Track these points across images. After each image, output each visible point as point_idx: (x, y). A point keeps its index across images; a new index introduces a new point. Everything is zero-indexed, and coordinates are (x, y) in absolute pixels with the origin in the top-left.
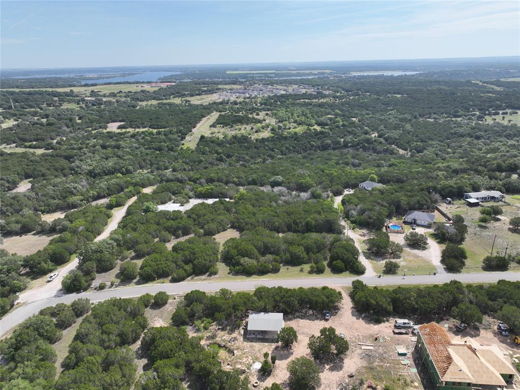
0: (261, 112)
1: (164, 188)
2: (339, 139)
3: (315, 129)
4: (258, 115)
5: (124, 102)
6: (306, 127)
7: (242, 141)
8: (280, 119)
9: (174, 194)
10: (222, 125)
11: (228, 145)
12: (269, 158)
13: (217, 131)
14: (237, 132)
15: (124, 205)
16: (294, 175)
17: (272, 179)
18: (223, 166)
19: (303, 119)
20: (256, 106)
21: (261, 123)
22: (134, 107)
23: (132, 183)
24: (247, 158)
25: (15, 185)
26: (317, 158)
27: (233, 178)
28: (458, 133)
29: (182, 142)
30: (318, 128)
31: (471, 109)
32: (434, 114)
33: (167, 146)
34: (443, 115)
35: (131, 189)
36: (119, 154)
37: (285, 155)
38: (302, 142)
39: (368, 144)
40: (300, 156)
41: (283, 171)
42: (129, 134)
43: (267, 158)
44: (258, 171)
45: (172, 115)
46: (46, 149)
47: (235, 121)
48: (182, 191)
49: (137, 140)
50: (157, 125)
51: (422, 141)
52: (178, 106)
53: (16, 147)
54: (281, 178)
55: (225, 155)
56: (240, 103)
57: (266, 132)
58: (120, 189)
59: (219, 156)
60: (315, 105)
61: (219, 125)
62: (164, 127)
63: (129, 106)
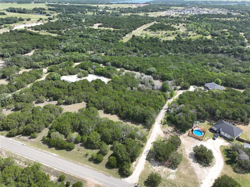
2: (219, 46)
3: (206, 38)
7: (156, 40)
10: (150, 30)
13: (145, 33)
14: (156, 35)
25: (28, 51)
29: (122, 38)
38: (192, 46)
39: (239, 53)
46: (58, 34)
47: (160, 28)
53: (46, 32)
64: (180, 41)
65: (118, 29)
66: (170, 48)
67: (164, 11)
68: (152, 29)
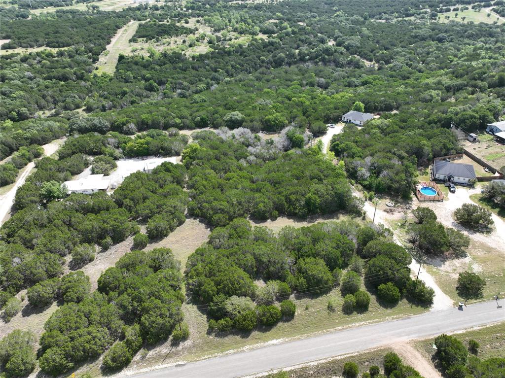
0: (189, 18)
1: (74, 145)
2: (293, 50)
3: (262, 39)
4: (187, 22)
5: (10, 11)
6: (250, 37)
8: (217, 28)
9: (92, 153)
10: (145, 39)
11: (158, 67)
12: (214, 82)
13: (139, 47)
14: (166, 47)
15: (13, 182)
16: (254, 108)
17: (228, 117)
18: (156, 98)
19: (244, 27)
20: (181, 11)
21: (194, 34)
22: (24, 16)
23: (26, 139)
24: (186, 84)
26: (274, 78)
27: (174, 118)
28: (419, 35)
29: (95, 65)
30: (265, 37)
31: (421, 6)
32: (385, 13)
33: (75, 73)
34: (394, 14)
35: (23, 151)
36: (3, 89)
37: (232, 76)
38: (250, 58)
39: (328, 56)
40: (251, 76)
41: (238, 102)
42: (19, 58)
43: (211, 82)
44: (205, 104)
45: (76, 27)
47: (161, 33)
48: (103, 148)
49: (31, 65)
50: (57, 43)
51: (386, 49)
52: (83, 14)
54: (240, 115)
55: (155, 82)
56: (162, 8)
57: (203, 45)
58: (8, 149)
59: (148, 83)
60: (250, 8)
61: (141, 39)
62: (68, 45)
63: (17, 16)
65: (63, 47)
68: (145, 35)
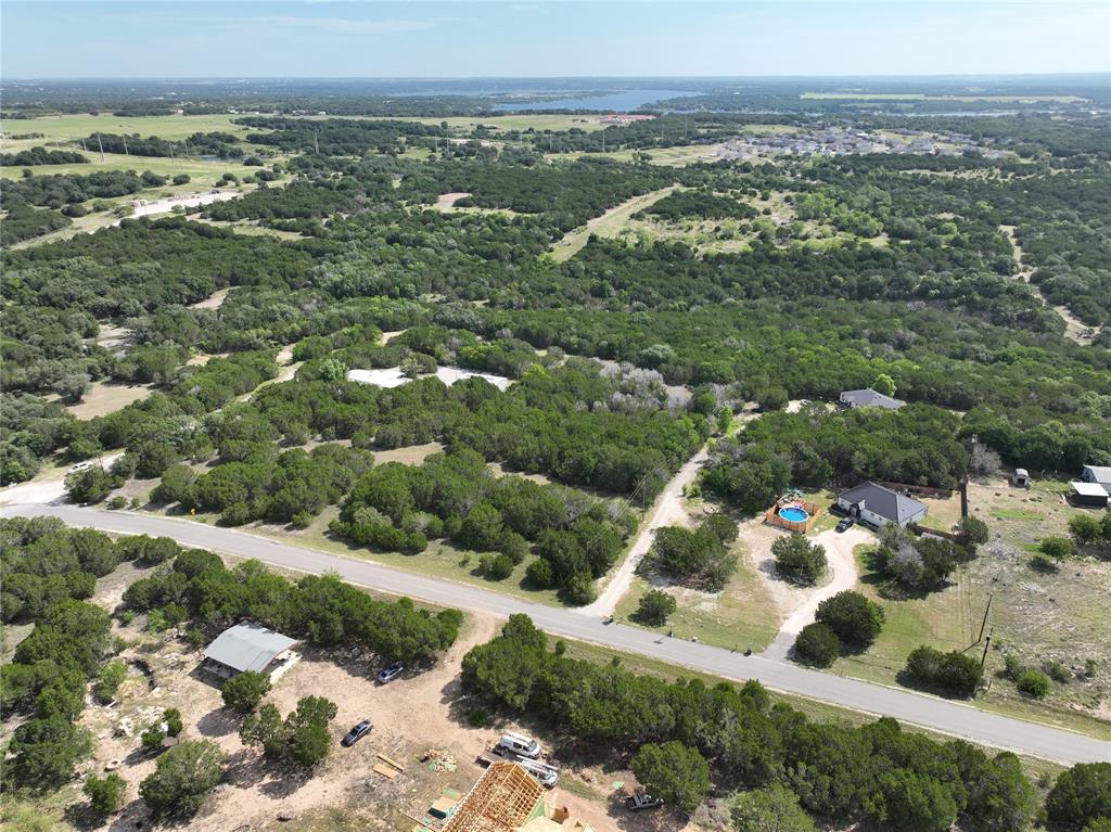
7: (680, 252)
10: (656, 216)
13: (637, 228)
14: (678, 234)
25: (202, 294)
29: (551, 246)
30: (881, 243)
38: (812, 274)
39: (984, 296)
46: (304, 234)
47: (693, 210)
50: (525, 206)
53: (259, 225)
57: (747, 240)
61: (651, 216)
62: (538, 211)
64: (769, 257)
65: (532, 212)
66: (731, 280)
67: (715, 141)
68: (663, 212)
